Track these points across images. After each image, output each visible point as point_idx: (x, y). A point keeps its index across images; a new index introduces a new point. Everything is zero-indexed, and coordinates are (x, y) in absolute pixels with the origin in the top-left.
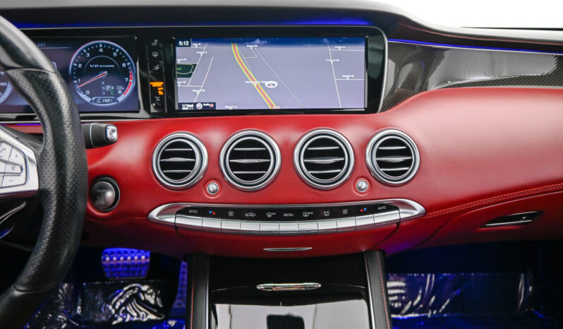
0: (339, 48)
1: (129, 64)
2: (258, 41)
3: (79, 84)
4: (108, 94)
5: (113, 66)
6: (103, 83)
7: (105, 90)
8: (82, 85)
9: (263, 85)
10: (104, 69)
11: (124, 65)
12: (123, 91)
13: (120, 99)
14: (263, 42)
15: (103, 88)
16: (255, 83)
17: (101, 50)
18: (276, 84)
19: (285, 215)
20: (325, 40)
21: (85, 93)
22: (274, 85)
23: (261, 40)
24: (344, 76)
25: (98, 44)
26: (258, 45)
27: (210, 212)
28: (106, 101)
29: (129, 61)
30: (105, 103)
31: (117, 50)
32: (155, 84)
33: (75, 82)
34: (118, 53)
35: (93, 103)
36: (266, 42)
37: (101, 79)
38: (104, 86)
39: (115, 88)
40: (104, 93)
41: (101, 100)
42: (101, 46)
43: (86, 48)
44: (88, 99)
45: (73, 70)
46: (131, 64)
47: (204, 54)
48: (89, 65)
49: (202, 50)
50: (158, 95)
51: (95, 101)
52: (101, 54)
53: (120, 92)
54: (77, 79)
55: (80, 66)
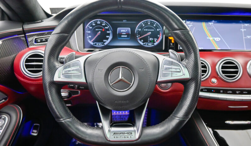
0: (246, 25)
1: (160, 29)
2: (213, 21)
3: (139, 37)
4: (150, 42)
5: (153, 30)
6: (149, 37)
7: (149, 40)
8: (140, 38)
9: (214, 39)
10: (150, 31)
11: (158, 30)
12: (157, 41)
13: (155, 44)
14: (215, 22)
15: (149, 39)
16: (211, 39)
17: (149, 24)
18: (220, 39)
19: (244, 92)
20: (241, 21)
21: (141, 41)
22: (219, 39)
23: (215, 21)
24: (247, 36)
25: (148, 21)
26: (214, 23)
27: (213, 91)
28: (150, 44)
29: (160, 28)
30: (149, 45)
31: (156, 24)
32: (171, 38)
33: (137, 36)
34: (156, 25)
35: (144, 45)
36: (217, 22)
37: (148, 36)
38: (149, 38)
39: (154, 39)
40: (149, 41)
41: (148, 44)
42: (149, 22)
43: (143, 23)
44: (142, 44)
45: (137, 32)
46: (161, 30)
47: (191, 26)
48: (143, 29)
49: (190, 24)
50: (171, 42)
51: (145, 44)
52: (149, 25)
53: (155, 41)
54: (138, 35)
55: (140, 30)
